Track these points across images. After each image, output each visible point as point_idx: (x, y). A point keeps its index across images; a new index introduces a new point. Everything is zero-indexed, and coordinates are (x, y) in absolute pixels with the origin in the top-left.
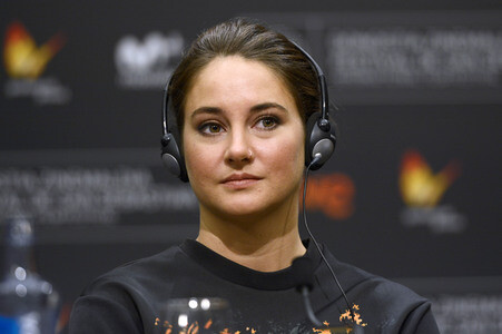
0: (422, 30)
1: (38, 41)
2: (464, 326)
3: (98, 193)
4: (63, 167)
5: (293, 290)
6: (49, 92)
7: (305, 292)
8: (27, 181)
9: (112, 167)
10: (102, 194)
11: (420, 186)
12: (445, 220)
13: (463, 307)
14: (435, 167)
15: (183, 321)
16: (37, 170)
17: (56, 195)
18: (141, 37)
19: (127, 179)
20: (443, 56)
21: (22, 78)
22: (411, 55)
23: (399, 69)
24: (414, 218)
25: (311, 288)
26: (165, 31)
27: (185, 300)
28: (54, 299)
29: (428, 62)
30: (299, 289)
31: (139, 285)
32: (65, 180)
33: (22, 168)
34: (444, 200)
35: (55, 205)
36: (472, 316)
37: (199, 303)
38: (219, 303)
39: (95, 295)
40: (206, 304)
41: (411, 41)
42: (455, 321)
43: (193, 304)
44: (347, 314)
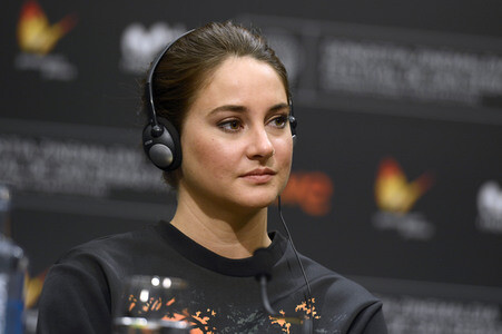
0: (412, 47)
1: (51, 20)
2: (421, 328)
3: (92, 167)
4: (62, 139)
5: (253, 278)
6: (56, 68)
7: (263, 281)
8: (26, 149)
9: (108, 145)
10: (96, 168)
11: (394, 193)
12: (414, 227)
13: (421, 309)
14: (409, 176)
15: (144, 296)
16: (37, 140)
17: (53, 166)
18: (147, 25)
19: (120, 157)
20: (429, 73)
21: (32, 52)
22: (399, 69)
23: (385, 81)
24: (385, 222)
25: (269, 278)
26: (171, 23)
27: (148, 277)
28: (24, 264)
29: (413, 77)
30: (258, 278)
31: (111, 259)
32: (63, 152)
33: (24, 137)
34: (416, 208)
35: (51, 174)
36: (429, 319)
37: (161, 282)
38: (180, 283)
39: (69, 264)
40: (167, 283)
41: (400, 56)
42: (414, 322)
43: (155, 282)
44: (303, 306)
